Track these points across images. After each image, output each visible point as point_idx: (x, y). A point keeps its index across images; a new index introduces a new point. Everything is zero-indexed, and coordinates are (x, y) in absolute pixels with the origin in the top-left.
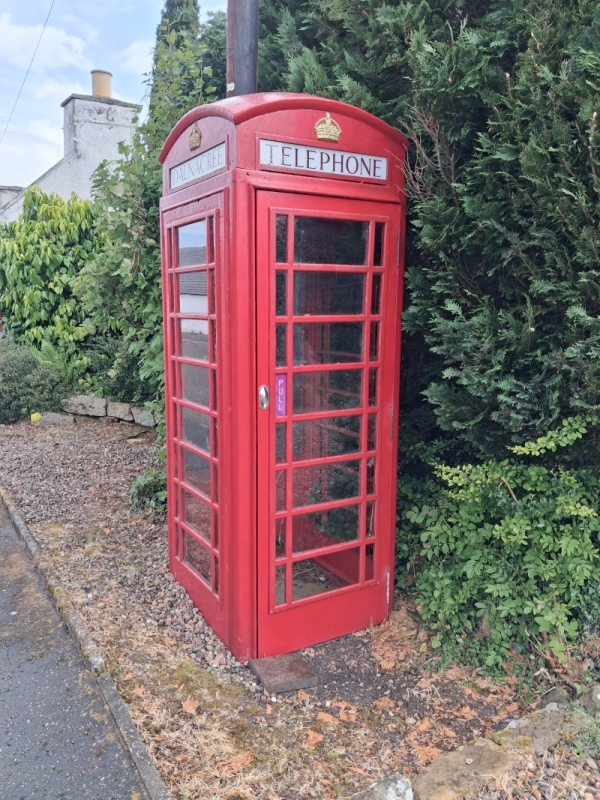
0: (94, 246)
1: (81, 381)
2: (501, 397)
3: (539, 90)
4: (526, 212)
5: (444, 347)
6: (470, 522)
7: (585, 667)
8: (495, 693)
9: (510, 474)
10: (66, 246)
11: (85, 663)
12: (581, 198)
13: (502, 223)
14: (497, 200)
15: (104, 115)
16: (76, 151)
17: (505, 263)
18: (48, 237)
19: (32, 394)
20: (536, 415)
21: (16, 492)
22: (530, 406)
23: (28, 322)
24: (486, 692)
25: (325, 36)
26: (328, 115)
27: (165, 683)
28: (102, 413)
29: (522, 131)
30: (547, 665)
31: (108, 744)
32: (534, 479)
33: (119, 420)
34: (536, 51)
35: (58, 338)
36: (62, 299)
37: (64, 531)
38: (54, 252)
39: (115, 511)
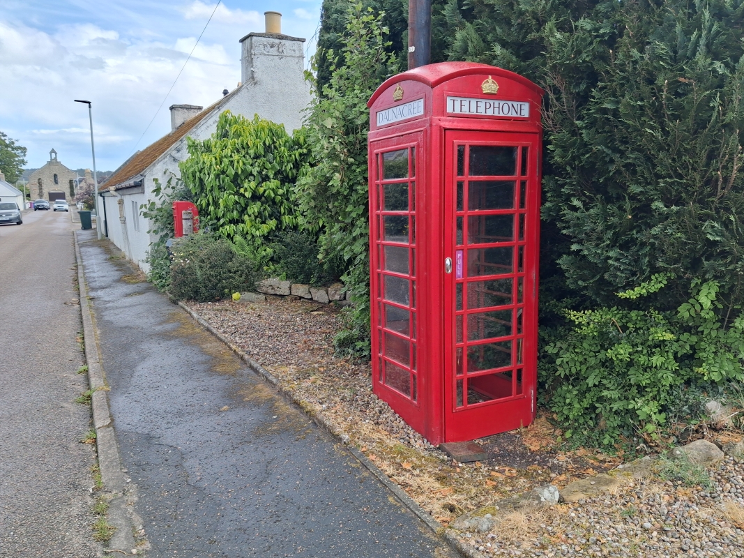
0: (275, 158)
1: (265, 268)
2: (610, 262)
3: (631, 64)
4: (624, 141)
5: (571, 230)
6: (591, 351)
7: (670, 441)
8: (609, 462)
9: (618, 316)
10: (254, 158)
11: (337, 438)
12: (658, 135)
13: (608, 147)
14: (605, 132)
15: (276, 48)
16: (253, 78)
17: (611, 174)
18: (238, 151)
19: (234, 278)
20: (634, 274)
21: (243, 347)
22: (630, 268)
23: (222, 221)
24: (604, 461)
25: (480, 12)
26: (490, 77)
27: (387, 453)
28: (287, 292)
29: (620, 89)
30: (645, 442)
31: (365, 478)
32: (634, 319)
33: (301, 298)
34: (629, 37)
35: (247, 233)
36: (250, 201)
37: (292, 369)
38: (244, 164)
39: (323, 357)
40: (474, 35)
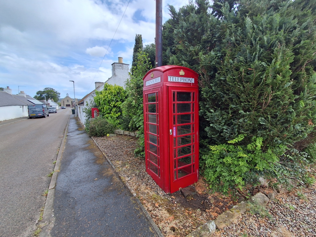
0: (120, 96)
1: (117, 126)
2: (224, 130)
3: (230, 65)
4: (228, 90)
5: (210, 119)
6: (217, 158)
7: (247, 192)
8: (226, 199)
9: (226, 147)
10: (114, 96)
11: (131, 195)
12: (242, 87)
13: (222, 92)
14: (220, 87)
15: (121, 67)
16: (115, 74)
17: (223, 101)
18: (110, 94)
19: (107, 130)
20: (232, 134)
21: (107, 153)
22: (230, 132)
23: (105, 113)
24: (224, 198)
25: (177, 52)
26: (182, 70)
27: (150, 199)
28: (123, 134)
29: (226, 73)
30: (238, 191)
31: (141, 215)
32: (231, 148)
33: (127, 135)
34: (228, 56)
35: (112, 116)
36: (113, 108)
37: (120, 162)
38: (111, 97)
39: (131, 157)
40: (176, 59)
